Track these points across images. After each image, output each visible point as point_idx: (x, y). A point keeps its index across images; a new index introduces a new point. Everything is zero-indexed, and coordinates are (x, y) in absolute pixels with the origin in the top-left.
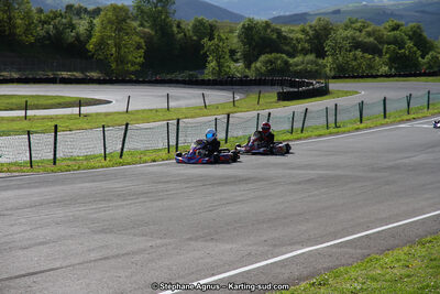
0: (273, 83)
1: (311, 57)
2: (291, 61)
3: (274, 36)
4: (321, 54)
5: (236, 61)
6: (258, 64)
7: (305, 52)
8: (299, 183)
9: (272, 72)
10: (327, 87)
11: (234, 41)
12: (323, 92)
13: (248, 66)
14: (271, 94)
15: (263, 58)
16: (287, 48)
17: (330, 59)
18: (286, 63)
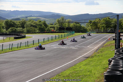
0: (13, 35)
1: (21, 28)
2: (17, 29)
3: (13, 23)
4: (23, 27)
5: (4, 29)
6: (9, 30)
7: (20, 27)
8: (20, 63)
9: (12, 32)
10: (25, 36)
11: (3, 25)
12: (24, 37)
13: (7, 30)
14: (12, 37)
15: (10, 28)
16: (15, 26)
17: (26, 29)
18: (16, 29)
